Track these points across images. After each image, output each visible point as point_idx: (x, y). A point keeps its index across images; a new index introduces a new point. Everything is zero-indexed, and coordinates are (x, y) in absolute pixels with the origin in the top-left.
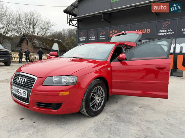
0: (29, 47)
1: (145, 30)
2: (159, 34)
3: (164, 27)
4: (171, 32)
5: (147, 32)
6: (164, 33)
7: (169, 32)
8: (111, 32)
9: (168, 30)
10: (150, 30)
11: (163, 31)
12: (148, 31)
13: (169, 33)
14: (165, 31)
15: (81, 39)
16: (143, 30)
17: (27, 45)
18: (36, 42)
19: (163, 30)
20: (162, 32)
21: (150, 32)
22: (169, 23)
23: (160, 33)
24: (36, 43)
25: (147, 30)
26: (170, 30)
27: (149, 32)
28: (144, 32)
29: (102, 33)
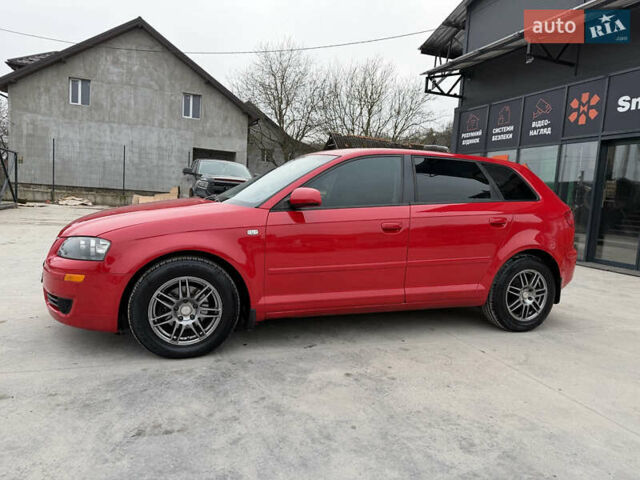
15: (466, 139)
29: (540, 112)
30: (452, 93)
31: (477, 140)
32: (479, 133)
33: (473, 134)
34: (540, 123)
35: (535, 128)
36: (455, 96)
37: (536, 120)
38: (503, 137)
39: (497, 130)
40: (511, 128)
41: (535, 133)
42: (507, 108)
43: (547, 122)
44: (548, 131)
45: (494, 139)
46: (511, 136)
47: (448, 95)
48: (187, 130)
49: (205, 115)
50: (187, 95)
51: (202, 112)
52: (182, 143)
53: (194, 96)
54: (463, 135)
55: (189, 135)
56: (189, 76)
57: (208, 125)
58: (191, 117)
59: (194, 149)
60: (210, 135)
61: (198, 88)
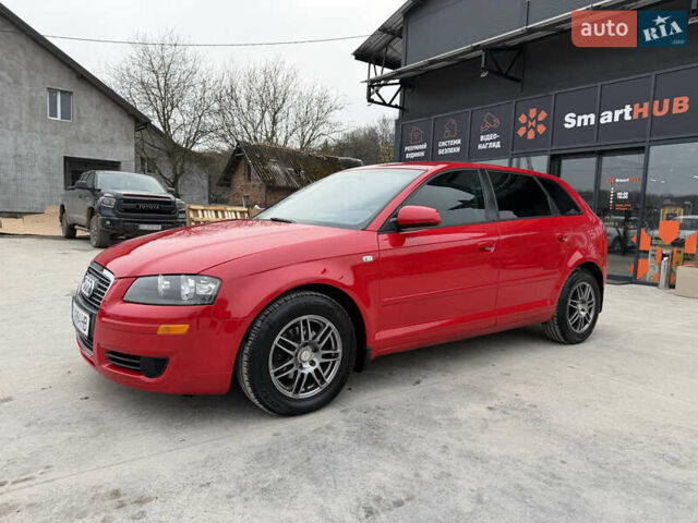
0: (254, 186)
1: (667, 102)
5: (675, 111)
8: (523, 119)
10: (685, 100)
12: (681, 106)
15: (410, 152)
16: (656, 103)
17: (250, 180)
18: (276, 168)
21: (686, 108)
24: (275, 174)
25: (676, 100)
27: (681, 111)
28: (660, 110)
29: (488, 126)
30: (393, 104)
31: (422, 154)
32: (425, 146)
33: (416, 147)
34: (489, 137)
35: (484, 142)
36: (396, 106)
37: (485, 134)
38: (451, 151)
39: (444, 144)
40: (459, 141)
41: (484, 147)
42: (453, 121)
43: (495, 136)
44: (497, 145)
45: (440, 152)
46: (458, 149)
47: (389, 105)
48: (55, 134)
49: (79, 118)
50: (52, 92)
51: (74, 112)
52: (48, 151)
53: (62, 92)
54: (406, 148)
55: (57, 140)
56: (54, 67)
57: (83, 128)
58: (59, 118)
59: (66, 158)
60: (86, 141)
61: (67, 83)
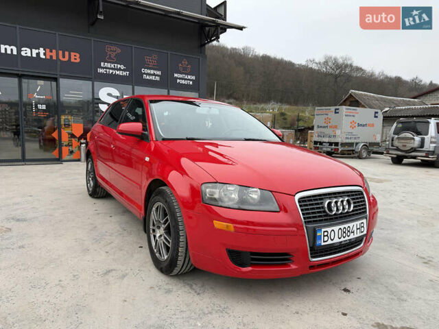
1: (67, 53)
2: (100, 71)
3: (110, 58)
4: (124, 70)
5: (73, 60)
6: (111, 71)
7: (120, 69)
9: (119, 66)
10: (78, 55)
11: (109, 65)
12: (76, 58)
13: (120, 73)
14: (112, 66)
16: (61, 52)
19: (108, 62)
20: (106, 68)
21: (78, 60)
22: (119, 51)
23: (104, 68)
25: (72, 54)
26: (122, 67)
27: (76, 61)
28: (64, 57)
